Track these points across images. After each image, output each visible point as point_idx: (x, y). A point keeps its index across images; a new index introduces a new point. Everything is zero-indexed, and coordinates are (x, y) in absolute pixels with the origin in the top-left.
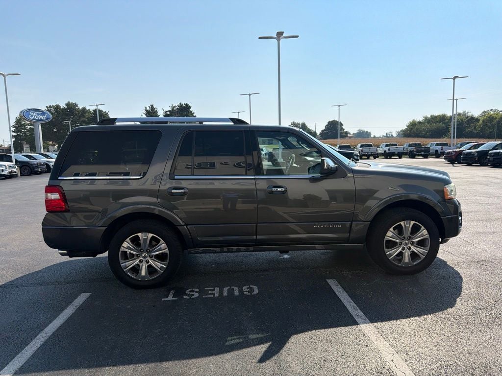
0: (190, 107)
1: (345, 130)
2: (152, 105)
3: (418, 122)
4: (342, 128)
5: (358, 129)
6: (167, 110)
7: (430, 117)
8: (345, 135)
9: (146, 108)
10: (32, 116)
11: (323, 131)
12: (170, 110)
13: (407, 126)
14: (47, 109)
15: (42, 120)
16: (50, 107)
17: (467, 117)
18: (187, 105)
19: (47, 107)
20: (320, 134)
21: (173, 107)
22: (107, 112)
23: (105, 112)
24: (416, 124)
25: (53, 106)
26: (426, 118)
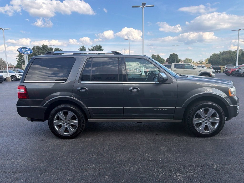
0: (101, 47)
1: (179, 59)
2: (83, 46)
3: (217, 54)
4: (177, 57)
5: (186, 58)
6: (90, 48)
7: (222, 52)
8: (179, 61)
9: (80, 47)
10: (23, 51)
11: (168, 59)
12: (92, 48)
13: (211, 56)
14: (33, 48)
15: (28, 53)
16: (35, 47)
17: (242, 52)
18: (100, 46)
19: (33, 47)
20: (166, 60)
21: (93, 47)
22: (62, 49)
23: (61, 49)
24: (215, 56)
25: (36, 47)
26: (221, 52)
